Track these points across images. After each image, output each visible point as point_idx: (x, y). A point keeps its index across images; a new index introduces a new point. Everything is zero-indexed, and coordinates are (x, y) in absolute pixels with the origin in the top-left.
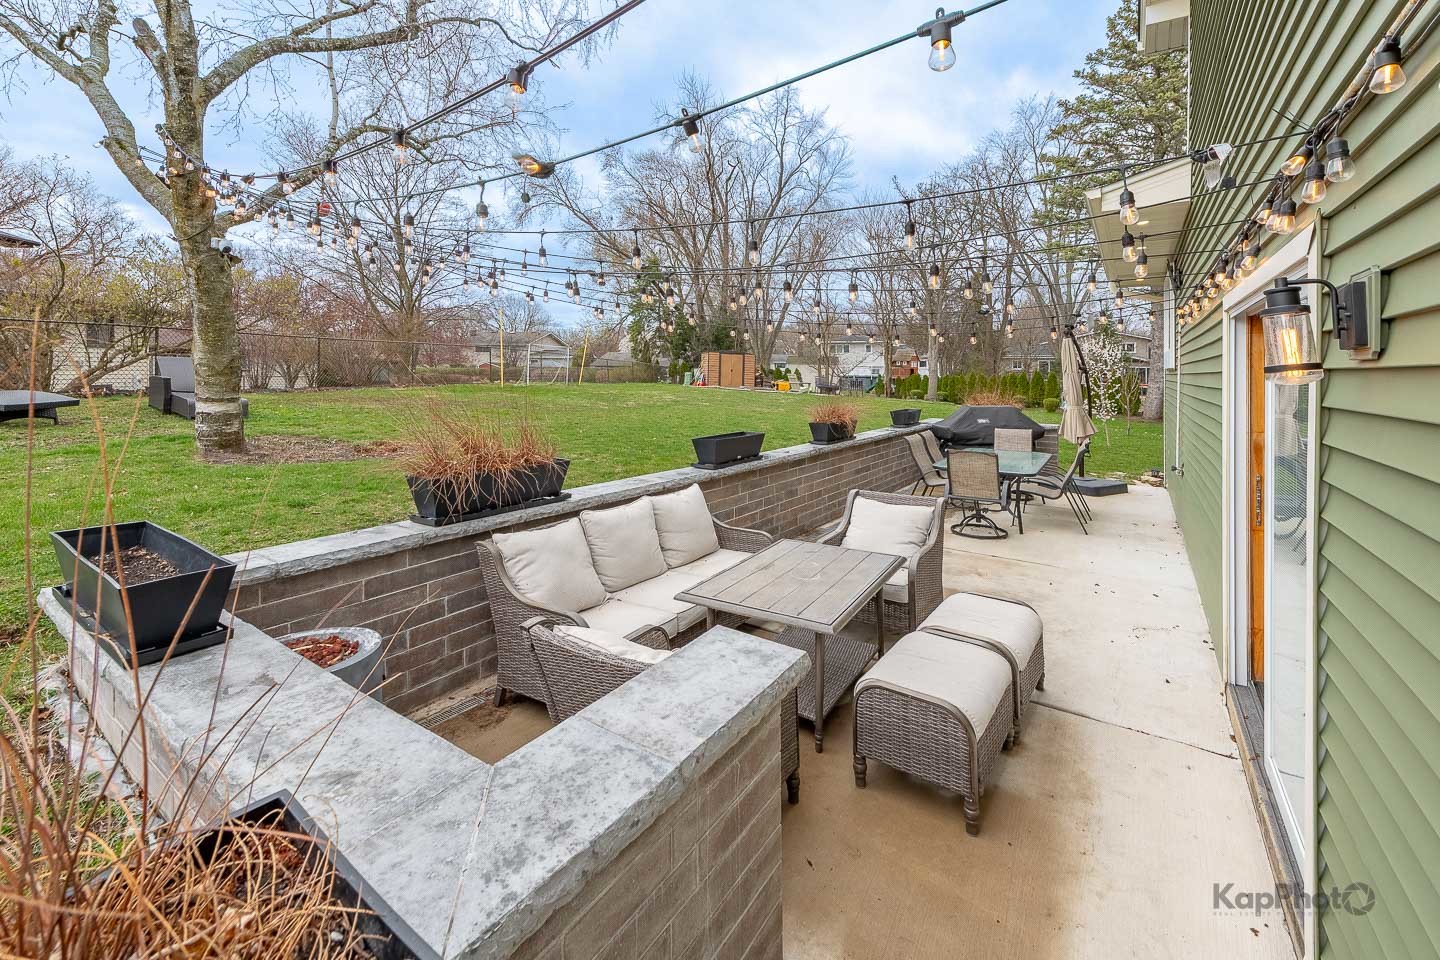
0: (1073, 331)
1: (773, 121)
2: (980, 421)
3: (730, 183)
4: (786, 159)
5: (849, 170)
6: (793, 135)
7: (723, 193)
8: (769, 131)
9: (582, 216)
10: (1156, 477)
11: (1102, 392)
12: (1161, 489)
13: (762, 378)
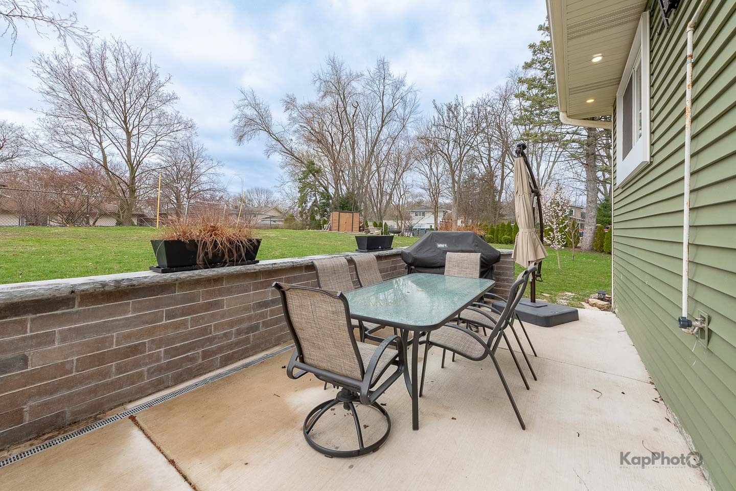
0: (525, 151)
1: (377, 82)
2: (440, 246)
3: (355, 118)
4: (385, 104)
5: (419, 109)
6: (389, 90)
7: (351, 124)
8: (376, 89)
9: (274, 137)
10: (602, 300)
11: (555, 226)
12: (609, 313)
13: (363, 227)
